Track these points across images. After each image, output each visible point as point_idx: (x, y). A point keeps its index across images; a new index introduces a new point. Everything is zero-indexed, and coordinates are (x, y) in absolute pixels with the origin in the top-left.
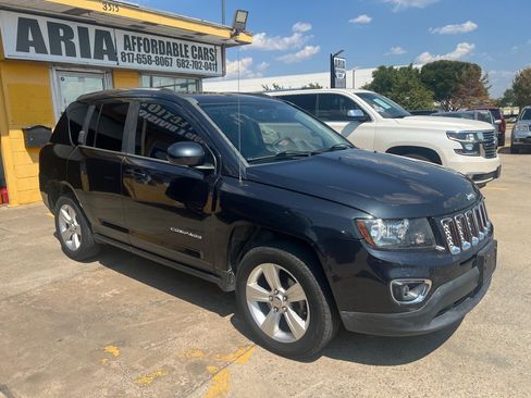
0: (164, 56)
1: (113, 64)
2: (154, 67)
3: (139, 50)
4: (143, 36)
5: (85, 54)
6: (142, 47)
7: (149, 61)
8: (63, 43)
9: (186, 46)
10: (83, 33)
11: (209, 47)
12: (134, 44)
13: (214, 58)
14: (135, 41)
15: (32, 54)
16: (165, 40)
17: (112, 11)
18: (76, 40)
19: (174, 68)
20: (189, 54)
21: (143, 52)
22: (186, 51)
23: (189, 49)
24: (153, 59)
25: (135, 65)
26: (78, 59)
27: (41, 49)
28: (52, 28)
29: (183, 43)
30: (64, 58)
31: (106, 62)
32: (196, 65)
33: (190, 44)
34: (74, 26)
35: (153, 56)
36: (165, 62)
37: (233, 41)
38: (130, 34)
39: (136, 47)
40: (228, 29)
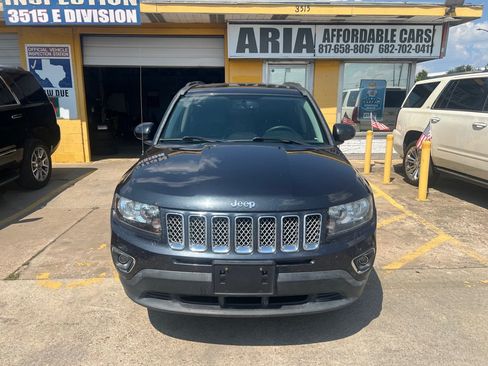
0: (364, 44)
1: (310, 56)
2: (351, 55)
3: (338, 41)
4: (343, 27)
5: (287, 49)
6: (341, 38)
7: (347, 50)
8: (270, 43)
9: (394, 30)
10: (288, 33)
11: (424, 28)
12: (333, 35)
13: (430, 39)
14: (335, 33)
15: (247, 54)
16: (368, 28)
17: (304, 12)
18: (281, 40)
19: (376, 54)
20: (397, 38)
21: (341, 42)
22: (393, 36)
23: (397, 33)
24: (352, 47)
25: (332, 55)
26: (281, 55)
27: (253, 50)
28: (264, 32)
29: (390, 28)
30: (270, 55)
31: (305, 54)
32: (403, 49)
33: (399, 28)
34: (281, 29)
35: (352, 45)
36: (365, 50)
37: (450, 18)
38: (330, 27)
39: (335, 39)
40: (442, 6)
